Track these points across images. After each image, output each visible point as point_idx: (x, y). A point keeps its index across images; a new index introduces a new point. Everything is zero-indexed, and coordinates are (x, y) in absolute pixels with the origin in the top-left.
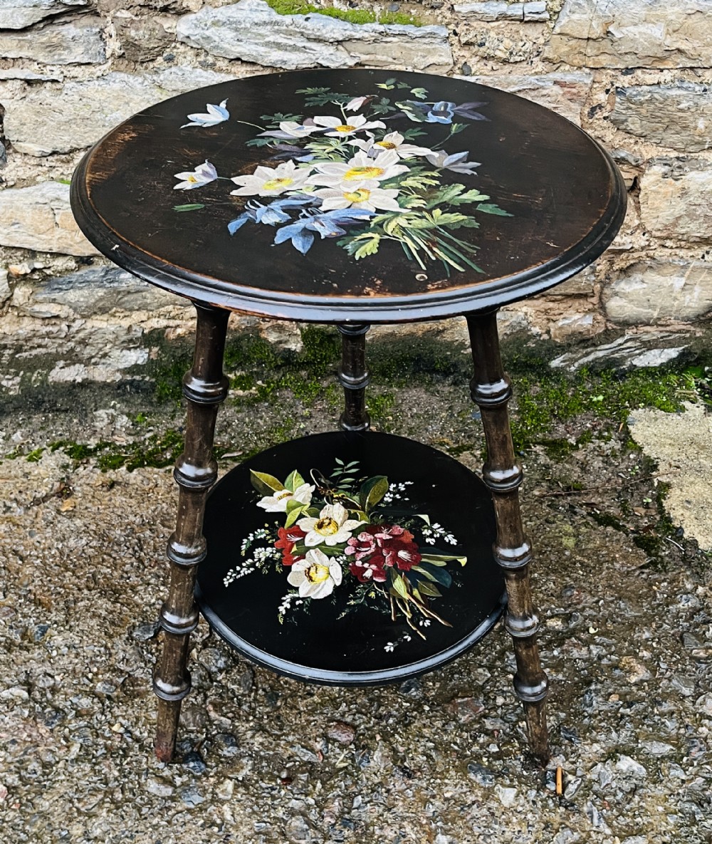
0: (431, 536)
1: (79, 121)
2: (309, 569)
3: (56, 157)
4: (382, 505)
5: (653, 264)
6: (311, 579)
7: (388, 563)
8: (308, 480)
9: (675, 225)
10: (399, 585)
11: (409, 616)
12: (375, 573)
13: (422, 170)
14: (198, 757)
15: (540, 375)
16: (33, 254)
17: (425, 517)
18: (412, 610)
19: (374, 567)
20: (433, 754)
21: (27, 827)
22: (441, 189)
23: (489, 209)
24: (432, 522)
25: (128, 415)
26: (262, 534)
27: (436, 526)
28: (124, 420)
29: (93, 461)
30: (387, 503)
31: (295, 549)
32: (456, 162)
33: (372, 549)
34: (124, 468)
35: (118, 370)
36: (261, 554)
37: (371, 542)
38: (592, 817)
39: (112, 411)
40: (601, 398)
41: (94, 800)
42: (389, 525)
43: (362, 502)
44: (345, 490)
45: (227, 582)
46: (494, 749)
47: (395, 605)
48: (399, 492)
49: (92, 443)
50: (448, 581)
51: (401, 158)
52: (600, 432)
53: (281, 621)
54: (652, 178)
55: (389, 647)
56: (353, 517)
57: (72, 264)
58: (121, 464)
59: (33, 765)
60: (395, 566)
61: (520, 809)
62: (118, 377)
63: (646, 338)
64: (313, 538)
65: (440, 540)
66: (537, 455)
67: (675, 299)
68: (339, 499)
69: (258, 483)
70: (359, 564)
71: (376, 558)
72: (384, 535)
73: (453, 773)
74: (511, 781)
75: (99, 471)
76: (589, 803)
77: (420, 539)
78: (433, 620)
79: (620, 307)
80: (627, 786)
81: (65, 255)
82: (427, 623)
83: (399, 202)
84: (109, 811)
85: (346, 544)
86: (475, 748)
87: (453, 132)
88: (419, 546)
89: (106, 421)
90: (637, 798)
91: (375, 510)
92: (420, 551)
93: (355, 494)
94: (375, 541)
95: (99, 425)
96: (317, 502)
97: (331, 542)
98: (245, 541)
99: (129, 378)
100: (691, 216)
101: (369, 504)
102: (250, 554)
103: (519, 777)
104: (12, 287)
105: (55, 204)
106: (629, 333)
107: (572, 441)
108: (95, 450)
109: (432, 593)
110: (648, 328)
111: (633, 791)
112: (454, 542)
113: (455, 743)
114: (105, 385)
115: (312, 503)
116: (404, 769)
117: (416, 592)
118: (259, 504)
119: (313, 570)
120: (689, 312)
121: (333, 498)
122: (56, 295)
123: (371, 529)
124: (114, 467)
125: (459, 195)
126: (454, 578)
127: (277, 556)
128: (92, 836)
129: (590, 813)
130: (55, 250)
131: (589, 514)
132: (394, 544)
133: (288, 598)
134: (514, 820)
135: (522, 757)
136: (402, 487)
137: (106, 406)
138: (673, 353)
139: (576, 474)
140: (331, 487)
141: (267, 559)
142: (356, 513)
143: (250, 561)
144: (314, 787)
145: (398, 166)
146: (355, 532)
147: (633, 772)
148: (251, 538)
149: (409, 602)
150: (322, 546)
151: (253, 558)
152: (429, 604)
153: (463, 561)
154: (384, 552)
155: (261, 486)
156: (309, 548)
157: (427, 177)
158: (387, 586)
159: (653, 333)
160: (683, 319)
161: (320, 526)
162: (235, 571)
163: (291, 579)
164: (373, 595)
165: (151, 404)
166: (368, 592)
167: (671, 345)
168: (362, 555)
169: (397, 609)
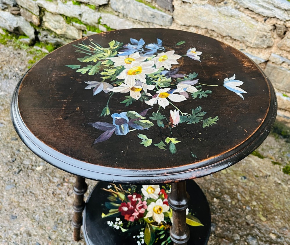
0: (118, 222)
2: (154, 191)
4: (143, 229)
6: (152, 188)
7: (129, 203)
10: (122, 196)
11: (115, 187)
12: (132, 198)
13: (111, 79)
17: (124, 230)
19: (133, 200)
22: (98, 71)
23: (75, 67)
24: (120, 229)
30: (141, 231)
31: (163, 196)
32: (97, 87)
33: (137, 207)
37: (139, 209)
42: (136, 220)
43: (151, 227)
44: (161, 231)
48: (139, 239)
50: (107, 205)
51: (124, 83)
56: (151, 218)
60: (127, 203)
64: (160, 202)
65: (114, 221)
68: (160, 225)
69: (195, 220)
70: (139, 199)
71: (135, 203)
72: (136, 214)
77: (122, 219)
78: (107, 188)
82: (109, 187)
83: (112, 61)
85: (148, 205)
87: (107, 107)
88: (121, 215)
91: (144, 225)
92: (120, 213)
93: (156, 230)
96: (168, 220)
97: (153, 203)
101: (148, 228)
109: (111, 198)
112: (109, 223)
117: (116, 196)
118: (188, 210)
119: (153, 191)
121: (163, 224)
123: (141, 216)
125: (89, 70)
126: (105, 207)
127: (167, 191)
132: (131, 212)
136: (139, 243)
140: (167, 229)
142: (151, 220)
145: (123, 78)
146: (146, 212)
149: (117, 192)
150: (155, 201)
152: (110, 194)
153: (103, 216)
154: (133, 207)
155: (193, 218)
156: (159, 198)
157: (107, 76)
158: (126, 195)
161: (160, 209)
164: (129, 190)
166: (131, 190)
168: (140, 203)
169: (120, 188)
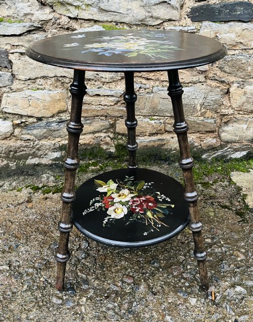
0: (161, 198)
1: (38, 68)
3: (30, 81)
4: (143, 189)
5: (236, 120)
6: (116, 212)
7: (145, 207)
8: (115, 182)
9: (242, 105)
10: (149, 214)
11: (153, 223)
12: (140, 210)
14: (72, 289)
15: (198, 161)
16: (21, 116)
17: (159, 193)
18: (154, 222)
19: (139, 208)
20: (164, 286)
21: (4, 315)
24: (161, 194)
25: (54, 176)
26: (98, 199)
27: (163, 195)
28: (52, 178)
29: (40, 191)
30: (145, 189)
31: (110, 203)
32: (166, 42)
33: (139, 203)
34: (51, 193)
35: (51, 160)
36: (97, 205)
38: (227, 309)
39: (48, 175)
40: (220, 168)
41: (31, 305)
42: (145, 195)
43: (135, 189)
44: (129, 185)
45: (84, 214)
46: (187, 284)
47: (148, 220)
48: (149, 185)
49: (40, 186)
50: (167, 212)
52: (221, 179)
53: (104, 226)
54: (234, 88)
55: (145, 234)
56: (132, 193)
57: (35, 120)
58: (50, 192)
59: (9, 293)
60: (147, 208)
61: (198, 306)
62: (50, 162)
63: (235, 147)
64: (117, 199)
65: (164, 200)
66: (199, 187)
67: (244, 133)
68: (126, 188)
69: (97, 183)
70: (134, 207)
71: (140, 205)
72: (143, 198)
73: (171, 293)
74: (194, 296)
75: (42, 194)
76: (225, 303)
77: (157, 199)
78: (162, 225)
79: (226, 136)
80: (240, 297)
81: (33, 117)
82: (160, 226)
84: (37, 309)
85: (129, 201)
86: (180, 284)
87: (164, 38)
88: (156, 201)
89: (46, 178)
90: (244, 301)
91: (140, 191)
92: (157, 203)
93: (132, 186)
94: (140, 200)
95: (43, 180)
96: (119, 189)
97: (123, 201)
98: (91, 201)
99: (54, 162)
100: (248, 102)
101: (138, 189)
102: (93, 205)
103: (197, 294)
104: (14, 129)
105: (30, 98)
106: (229, 146)
107: (211, 182)
108: (41, 188)
109: (161, 216)
110: (235, 144)
111: (242, 299)
112: (169, 200)
113: (172, 282)
114: (46, 165)
115: (117, 189)
116: (152, 292)
117: (155, 216)
118: (97, 190)
119: (116, 209)
120: (249, 138)
121: (124, 188)
122: (29, 132)
123: (139, 197)
124: (48, 193)
125: (167, 47)
126: (170, 211)
127: (103, 205)
128: (29, 318)
129: (226, 307)
130: (29, 115)
131: (219, 205)
132: (147, 201)
133: (107, 218)
134: (196, 310)
135: (198, 287)
136: (150, 184)
137: (46, 173)
138: (245, 153)
139: (213, 193)
140: (124, 184)
141: (100, 206)
143: (93, 207)
144: (118, 299)
145: (145, 43)
146: (132, 198)
147: (242, 292)
148: (94, 200)
149: (153, 219)
150: (120, 202)
151: (94, 206)
152: (160, 219)
153: (173, 206)
154: (143, 203)
156: (115, 203)
157: (155, 45)
158: (145, 214)
159: (237, 146)
160: (247, 141)
161: (119, 196)
162: (87, 210)
163: (108, 212)
164: (139, 217)
165: (62, 172)
166: (137, 216)
167: (244, 150)
168: (135, 205)
169: (148, 221)
